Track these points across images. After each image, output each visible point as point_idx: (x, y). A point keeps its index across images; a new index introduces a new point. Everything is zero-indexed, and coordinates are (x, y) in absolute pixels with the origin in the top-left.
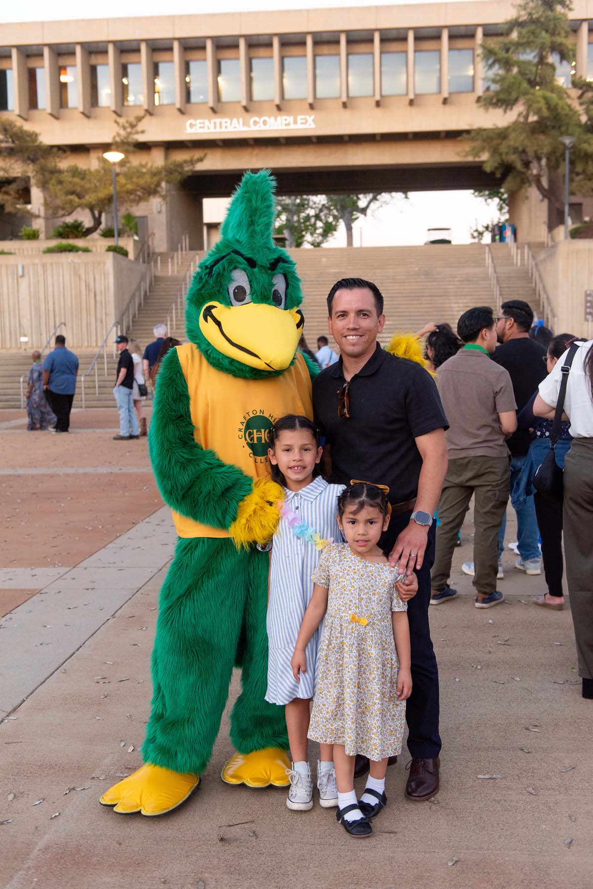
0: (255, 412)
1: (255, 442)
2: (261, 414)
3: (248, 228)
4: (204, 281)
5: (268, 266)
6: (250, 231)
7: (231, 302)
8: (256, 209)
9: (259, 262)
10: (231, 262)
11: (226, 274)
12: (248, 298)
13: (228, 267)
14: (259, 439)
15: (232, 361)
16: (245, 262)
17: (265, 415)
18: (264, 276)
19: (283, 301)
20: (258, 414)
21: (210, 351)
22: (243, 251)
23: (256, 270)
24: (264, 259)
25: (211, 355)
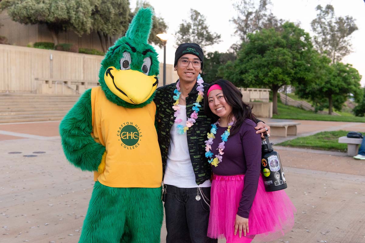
0: (128, 123)
1: (128, 138)
2: (131, 125)
3: (135, 33)
4: (109, 56)
5: (142, 52)
6: (136, 34)
7: (120, 68)
8: (141, 25)
9: (138, 50)
10: (124, 48)
11: (120, 53)
12: (129, 67)
13: (122, 50)
14: (130, 137)
15: (117, 97)
16: (131, 49)
17: (133, 125)
18: (139, 57)
19: (148, 71)
20: (130, 124)
21: (107, 91)
22: (130, 43)
23: (135, 54)
24: (140, 48)
25: (108, 93)
